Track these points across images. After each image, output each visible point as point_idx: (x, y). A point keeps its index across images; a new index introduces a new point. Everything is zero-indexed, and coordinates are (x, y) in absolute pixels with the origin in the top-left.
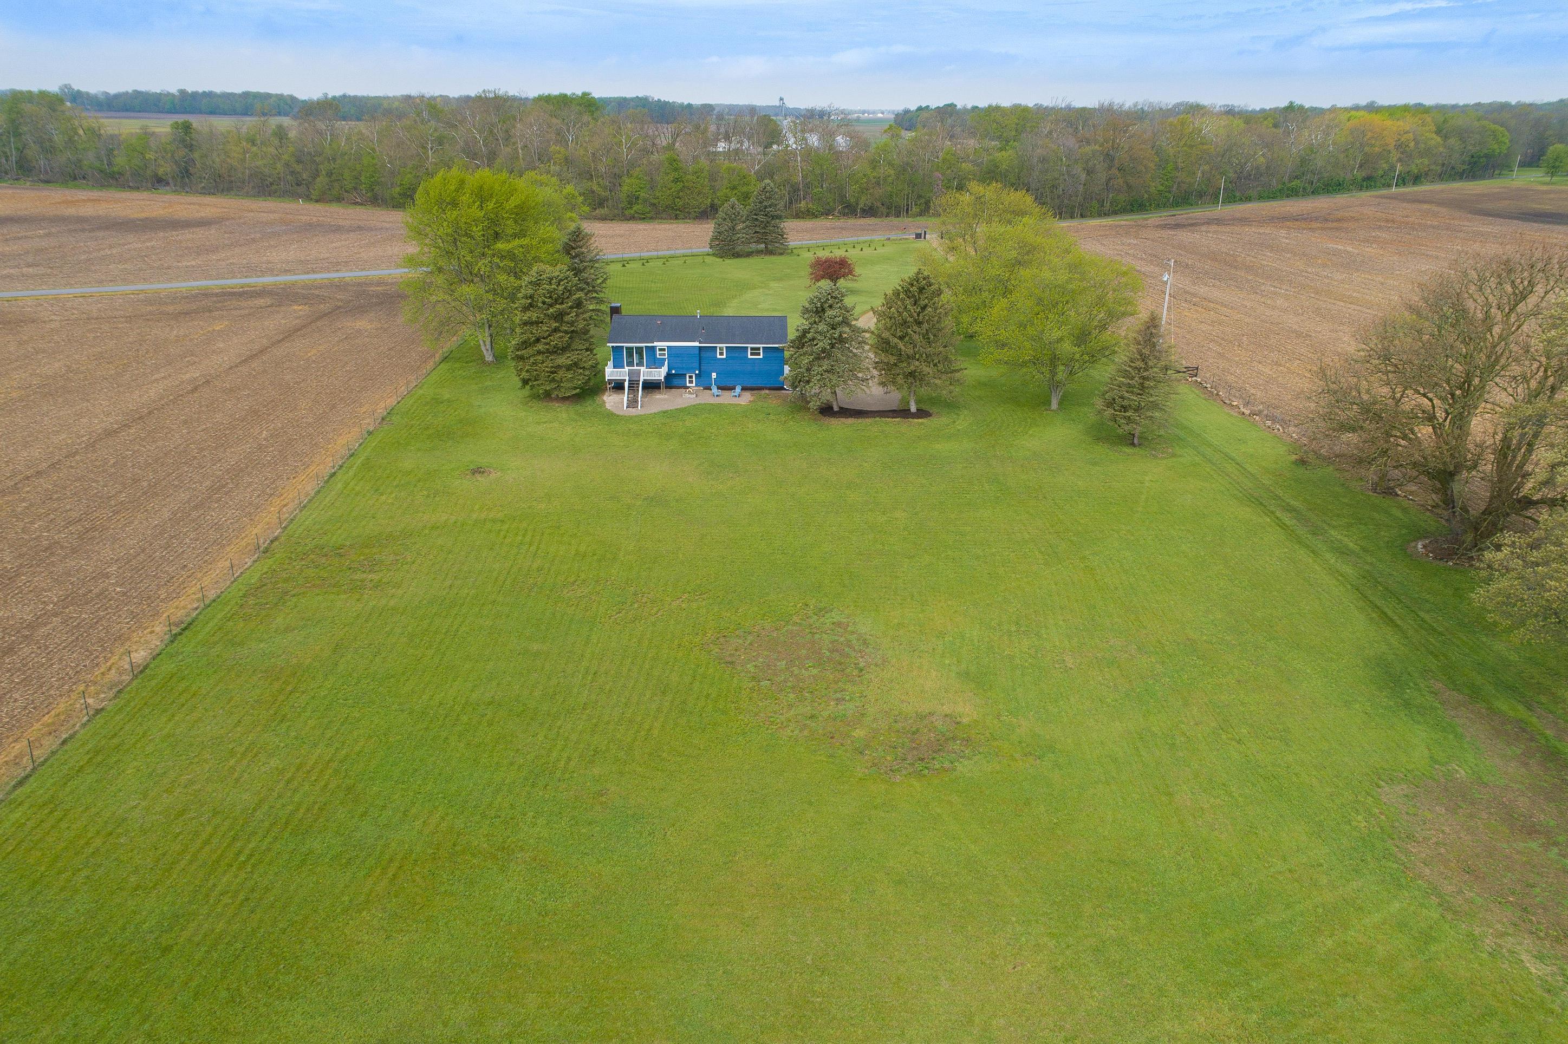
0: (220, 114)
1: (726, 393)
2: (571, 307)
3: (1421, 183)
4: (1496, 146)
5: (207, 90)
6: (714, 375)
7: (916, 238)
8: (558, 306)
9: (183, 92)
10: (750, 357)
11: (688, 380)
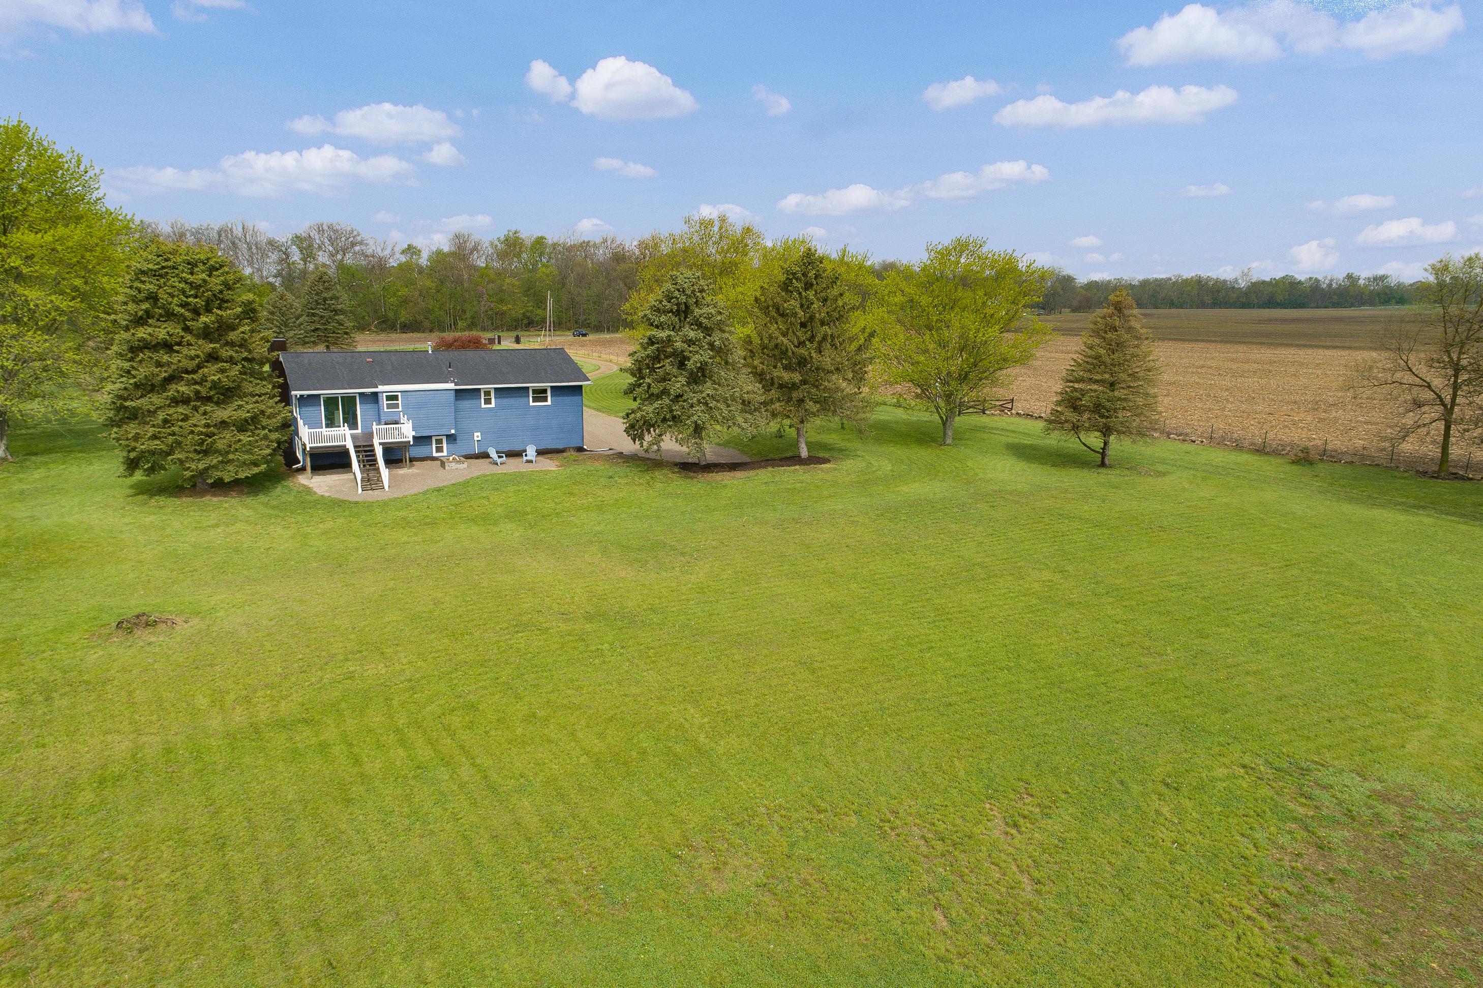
1: (516, 460)
10: (532, 403)
11: (434, 446)
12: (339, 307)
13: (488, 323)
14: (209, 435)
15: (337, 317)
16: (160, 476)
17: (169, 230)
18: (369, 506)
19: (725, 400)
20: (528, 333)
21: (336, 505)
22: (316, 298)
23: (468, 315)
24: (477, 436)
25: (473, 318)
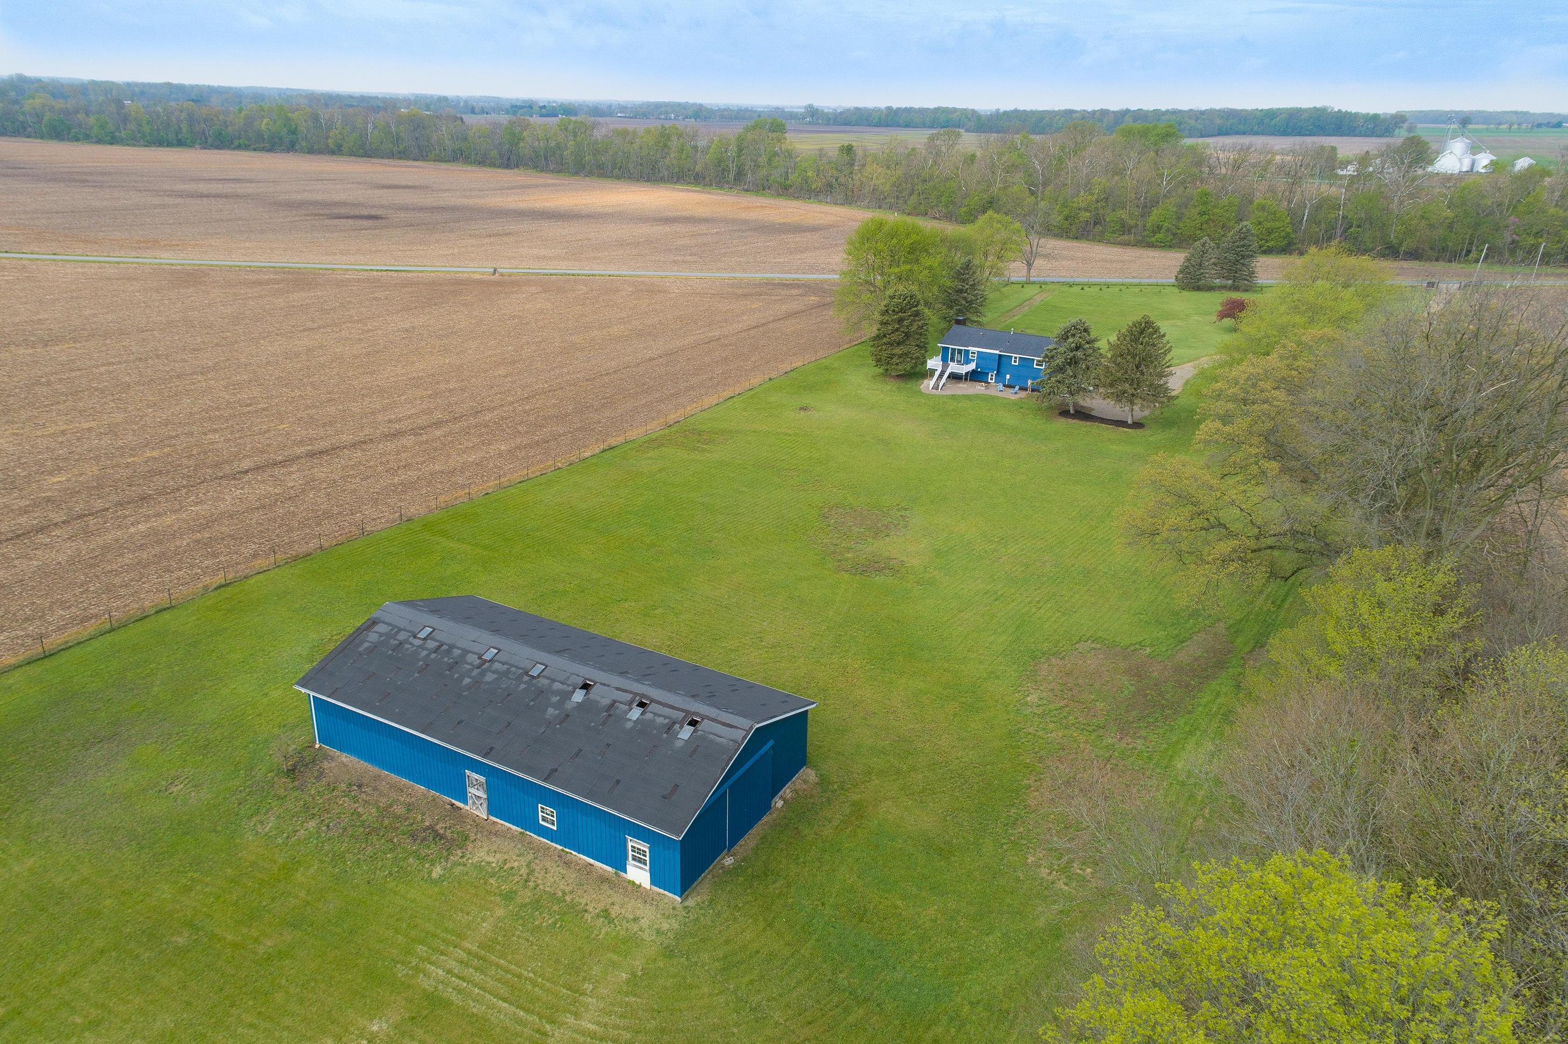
0: (913, 127)
1: (1009, 390)
2: (909, 316)
5: (908, 106)
6: (1008, 377)
8: (900, 314)
9: (889, 109)
10: (1035, 366)
11: (989, 377)
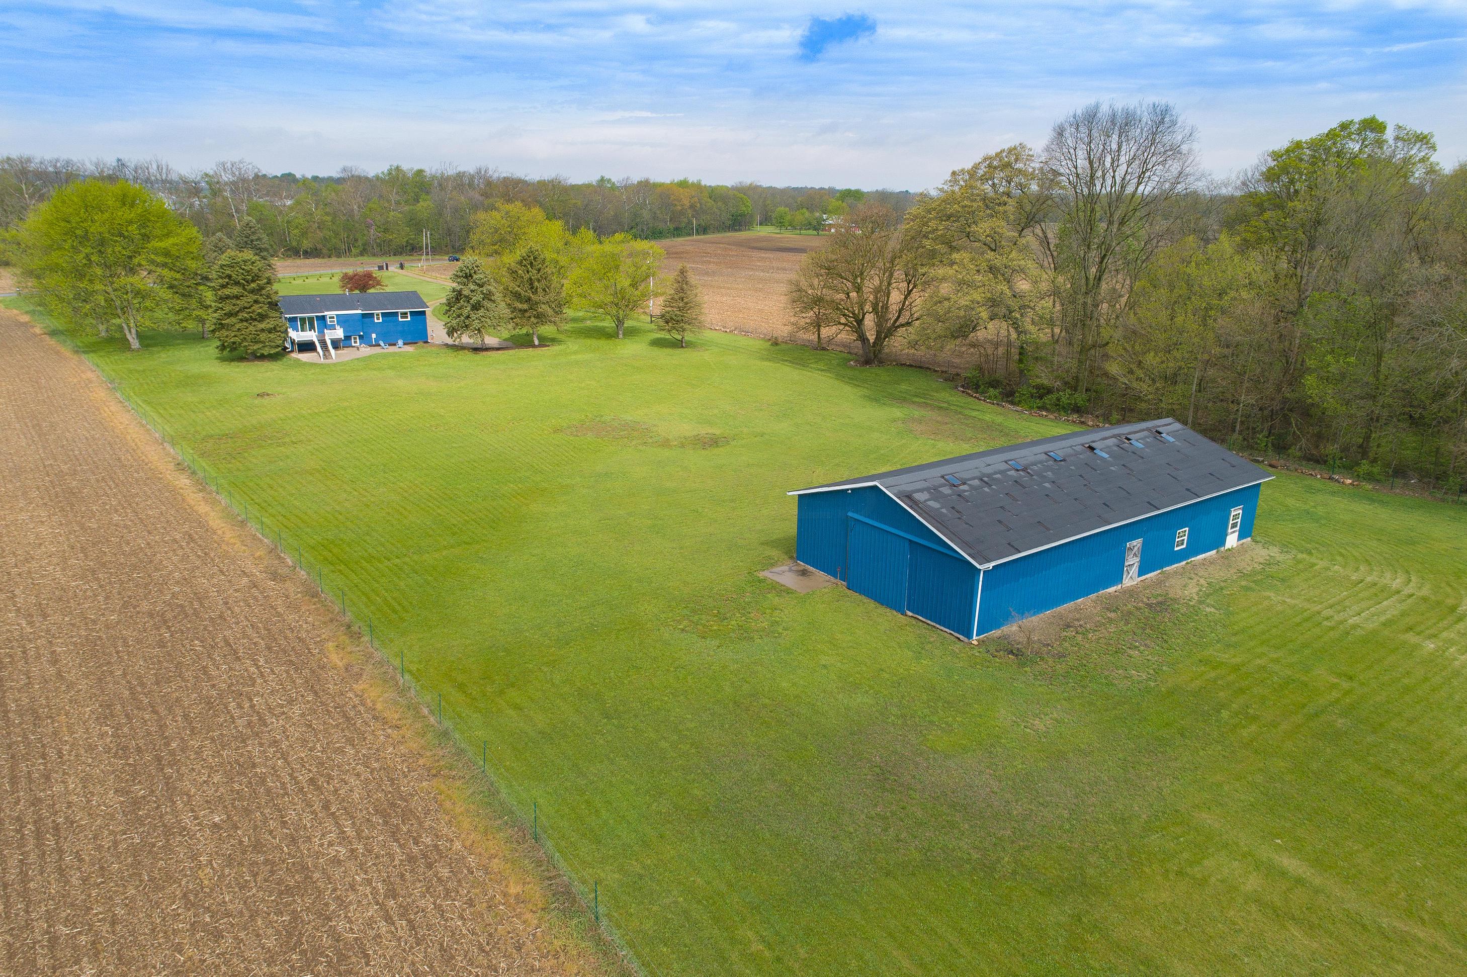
1: (393, 347)
3: (708, 233)
4: (745, 209)
7: (379, 270)
10: (400, 320)
11: (353, 341)
12: (263, 246)
13: (377, 250)
14: (258, 335)
15: (262, 254)
16: (235, 353)
17: (93, 168)
18: (328, 365)
19: (490, 318)
20: (412, 257)
21: (312, 365)
22: (245, 239)
23: (360, 243)
24: (374, 336)
25: (364, 245)
